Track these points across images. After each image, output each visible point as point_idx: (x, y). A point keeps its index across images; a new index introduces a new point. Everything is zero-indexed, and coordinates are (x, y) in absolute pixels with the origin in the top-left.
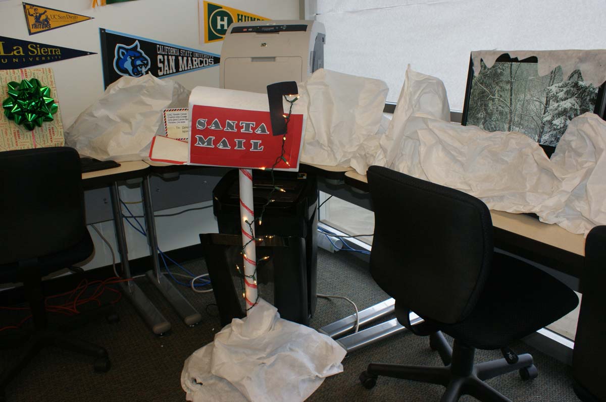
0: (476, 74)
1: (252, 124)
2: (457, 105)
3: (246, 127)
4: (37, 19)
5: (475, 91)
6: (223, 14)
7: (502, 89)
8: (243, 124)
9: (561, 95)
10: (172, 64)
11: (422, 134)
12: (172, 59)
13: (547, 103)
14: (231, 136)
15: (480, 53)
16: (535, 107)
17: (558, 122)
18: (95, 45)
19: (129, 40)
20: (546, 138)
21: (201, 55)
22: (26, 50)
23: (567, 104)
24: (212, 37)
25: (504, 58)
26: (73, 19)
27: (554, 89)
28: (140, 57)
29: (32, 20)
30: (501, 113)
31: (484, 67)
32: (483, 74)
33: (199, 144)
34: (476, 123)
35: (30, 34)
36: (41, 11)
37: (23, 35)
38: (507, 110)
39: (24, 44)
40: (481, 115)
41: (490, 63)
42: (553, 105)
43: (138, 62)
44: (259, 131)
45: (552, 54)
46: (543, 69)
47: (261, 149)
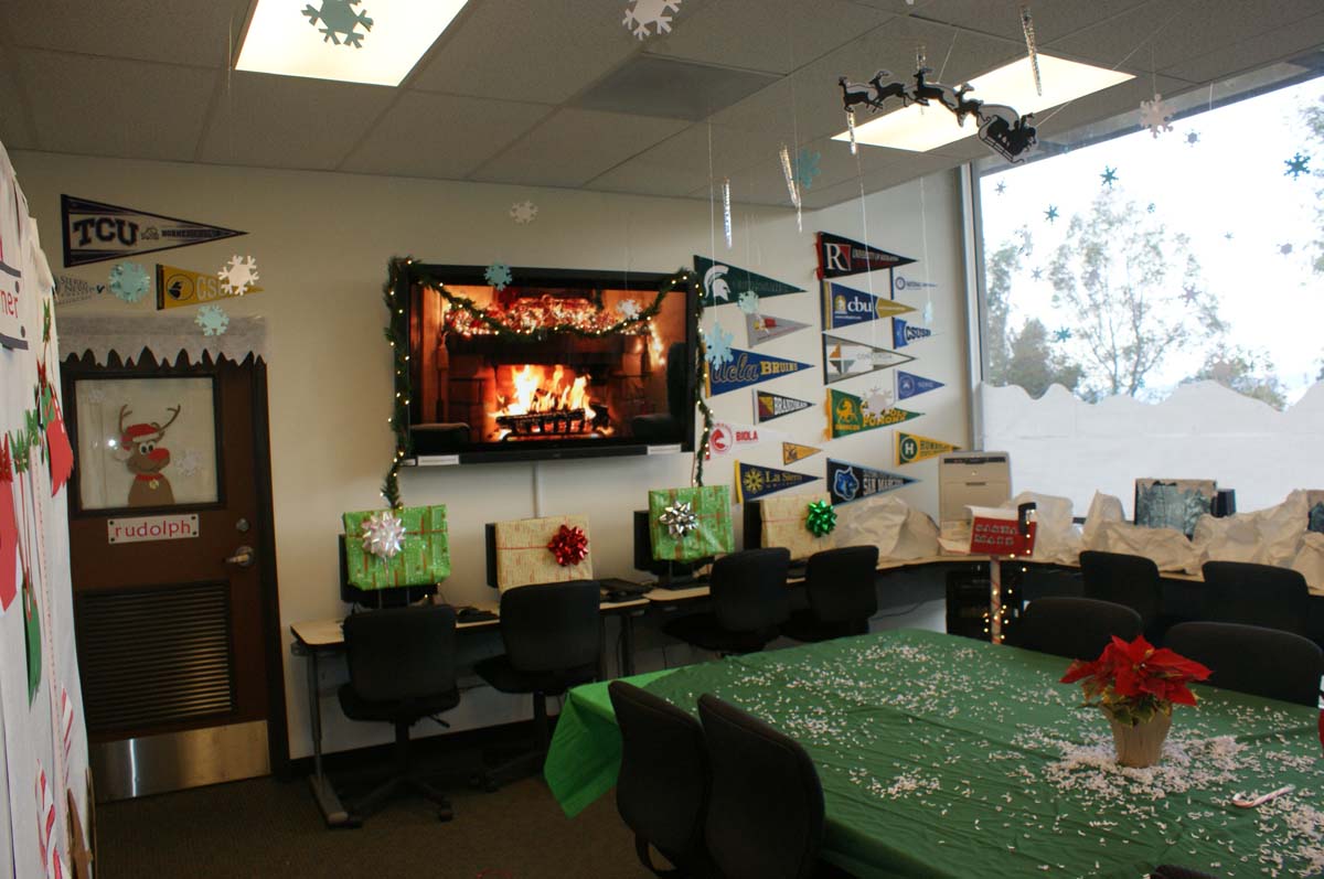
0: (1141, 493)
1: (1008, 528)
2: (1130, 516)
3: (1003, 529)
4: (790, 454)
5: (1140, 504)
6: (910, 441)
7: (1158, 503)
8: (1002, 528)
9: (1193, 505)
10: (874, 486)
11: (1110, 532)
12: (874, 481)
13: (1186, 510)
14: (995, 536)
15: (1142, 480)
16: (1179, 512)
17: (1193, 520)
18: (822, 472)
19: (844, 467)
20: (1188, 530)
21: (894, 477)
22: (781, 477)
23: (1196, 510)
24: (902, 461)
25: (1157, 483)
26: (811, 451)
27: (1188, 501)
28: (851, 480)
29: (787, 454)
30: (1159, 517)
31: (1145, 489)
32: (1145, 493)
33: (976, 540)
34: (1144, 523)
35: (785, 464)
36: (793, 447)
37: (781, 467)
38: (1162, 515)
39: (780, 472)
40: (1146, 519)
41: (1149, 486)
42: (1189, 511)
43: (851, 485)
44: (1011, 532)
45: (1184, 482)
46: (1181, 489)
47: (1012, 543)
